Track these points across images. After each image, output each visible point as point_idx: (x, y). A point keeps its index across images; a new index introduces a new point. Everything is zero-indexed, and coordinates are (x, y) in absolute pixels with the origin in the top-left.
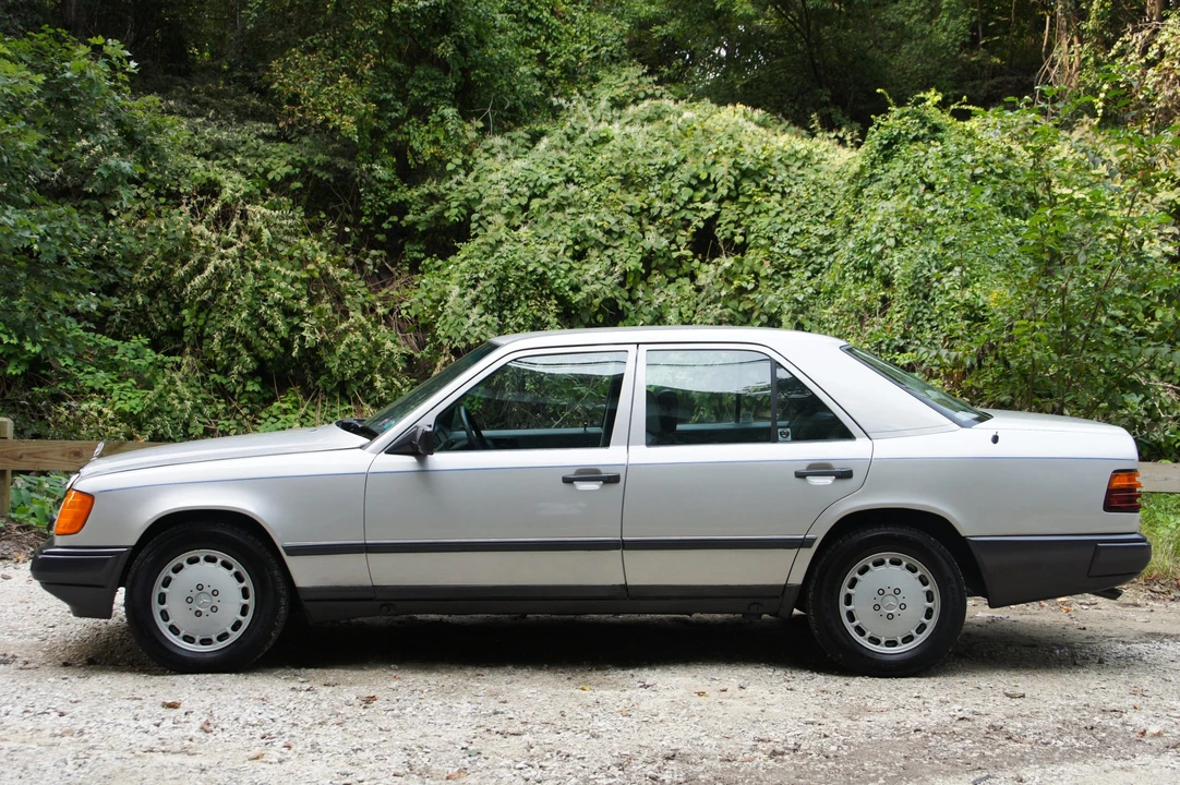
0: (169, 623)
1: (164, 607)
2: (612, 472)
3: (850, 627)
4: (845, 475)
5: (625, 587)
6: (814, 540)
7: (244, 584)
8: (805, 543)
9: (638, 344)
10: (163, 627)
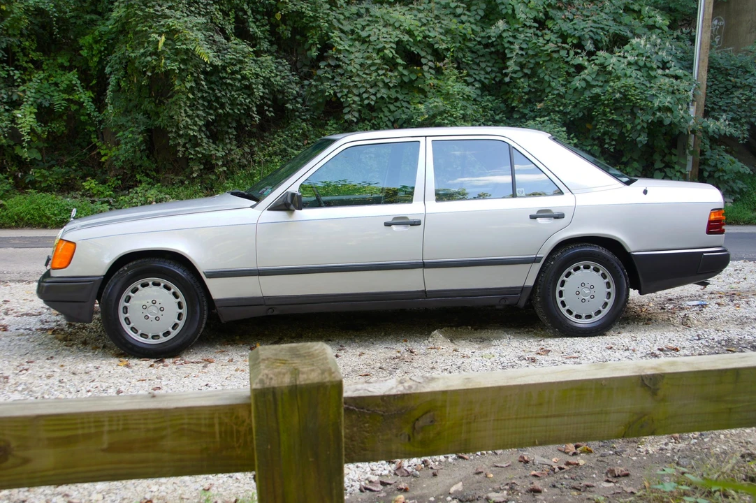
0: (131, 325)
1: (127, 315)
2: (416, 218)
3: (563, 310)
4: (559, 216)
5: (425, 292)
6: (542, 258)
7: (179, 300)
8: (536, 260)
9: (426, 137)
10: (127, 328)
